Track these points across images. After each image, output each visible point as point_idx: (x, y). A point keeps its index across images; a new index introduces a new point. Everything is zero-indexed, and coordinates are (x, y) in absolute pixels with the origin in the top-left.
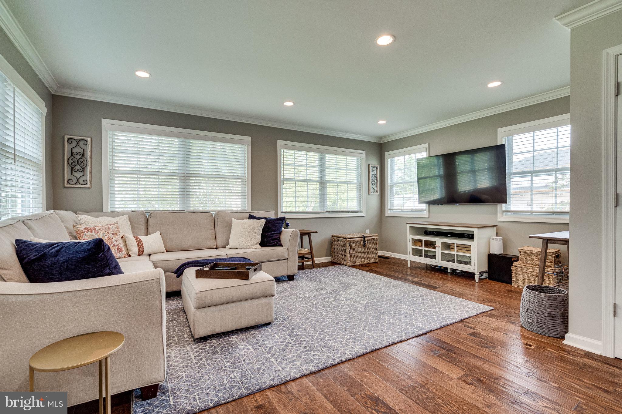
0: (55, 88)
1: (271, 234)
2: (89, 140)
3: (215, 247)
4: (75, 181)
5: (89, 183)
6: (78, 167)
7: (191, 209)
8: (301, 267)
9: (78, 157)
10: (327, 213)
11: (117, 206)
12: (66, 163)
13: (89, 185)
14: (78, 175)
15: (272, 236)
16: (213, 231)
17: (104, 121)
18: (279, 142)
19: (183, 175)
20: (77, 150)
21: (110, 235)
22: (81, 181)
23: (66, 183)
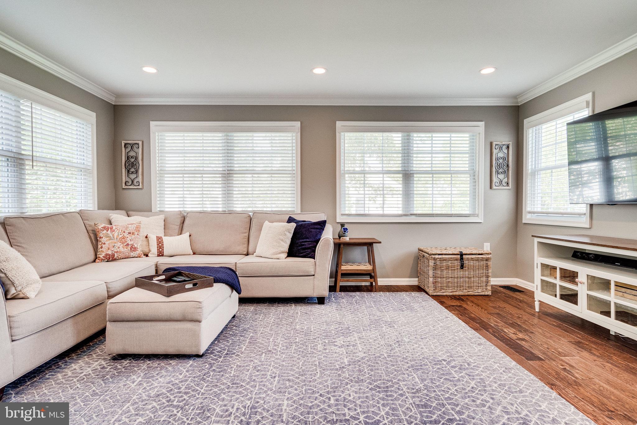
0: (114, 99)
1: (303, 242)
2: (140, 143)
3: (245, 253)
4: (130, 183)
5: (140, 184)
6: (133, 170)
7: (235, 209)
8: (332, 289)
9: (133, 160)
10: (413, 217)
11: (166, 206)
12: (123, 167)
13: (140, 187)
14: (133, 176)
15: (303, 245)
16: (247, 234)
17: (152, 124)
18: (339, 124)
19: (224, 172)
20: (132, 154)
21: (126, 235)
22: (135, 182)
23: (124, 184)
